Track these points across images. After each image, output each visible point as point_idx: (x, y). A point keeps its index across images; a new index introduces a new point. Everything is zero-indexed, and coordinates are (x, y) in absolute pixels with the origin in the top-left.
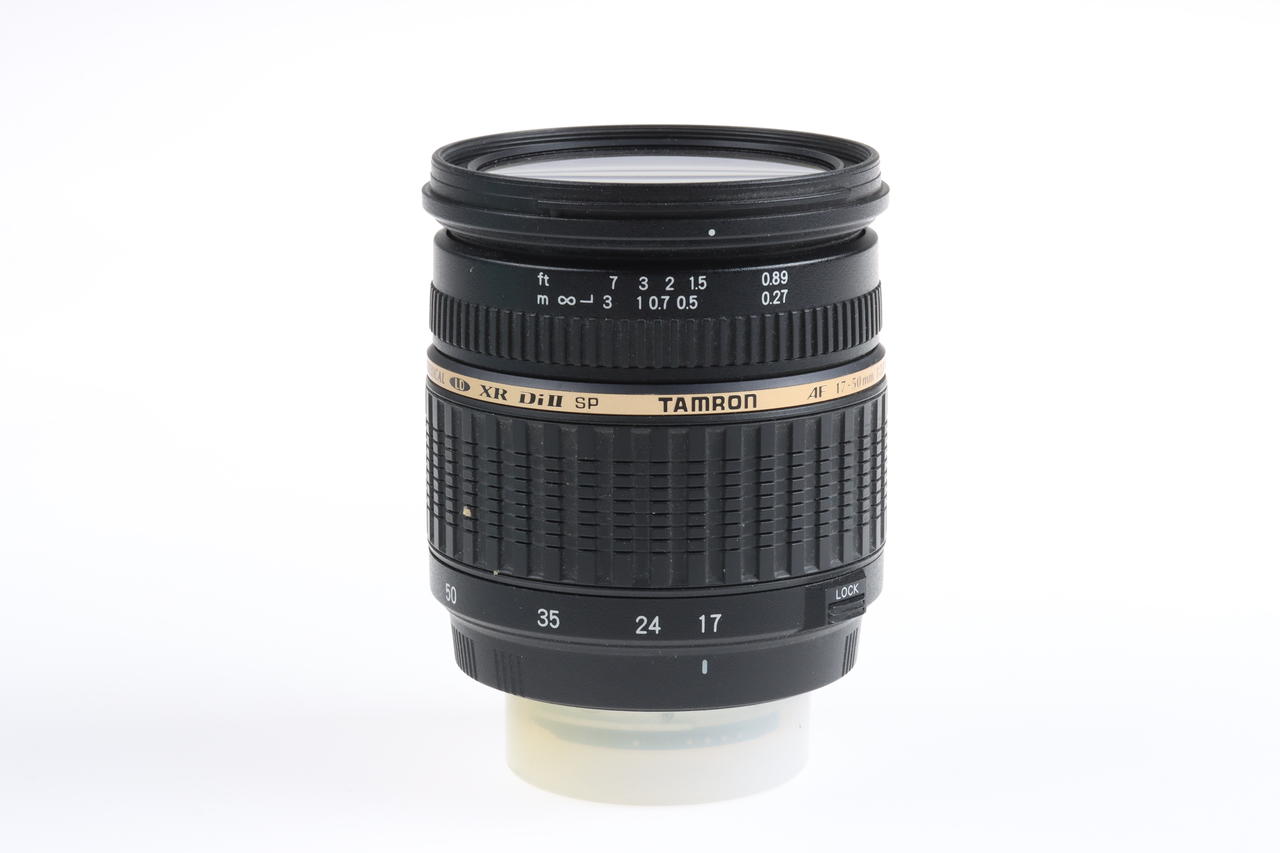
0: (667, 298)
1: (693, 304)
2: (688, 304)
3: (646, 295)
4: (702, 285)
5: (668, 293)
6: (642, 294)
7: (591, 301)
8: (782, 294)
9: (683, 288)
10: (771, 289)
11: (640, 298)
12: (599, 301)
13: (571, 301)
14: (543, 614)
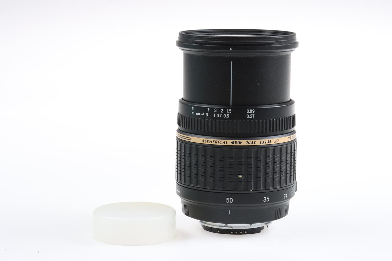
0: (221, 114)
1: (228, 116)
2: (226, 116)
3: (216, 113)
4: (230, 112)
5: (221, 113)
6: (215, 113)
7: (203, 114)
8: (253, 116)
9: (225, 112)
10: (249, 114)
11: (214, 114)
12: (205, 114)
13: (199, 114)
14: (265, 198)
